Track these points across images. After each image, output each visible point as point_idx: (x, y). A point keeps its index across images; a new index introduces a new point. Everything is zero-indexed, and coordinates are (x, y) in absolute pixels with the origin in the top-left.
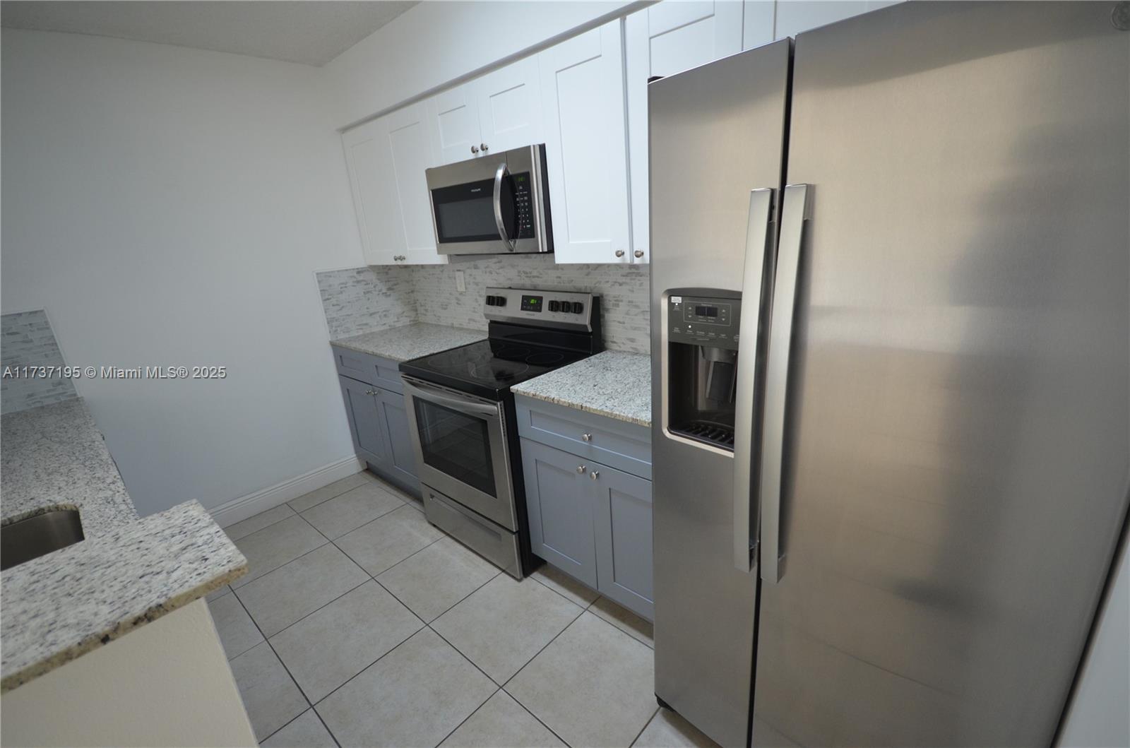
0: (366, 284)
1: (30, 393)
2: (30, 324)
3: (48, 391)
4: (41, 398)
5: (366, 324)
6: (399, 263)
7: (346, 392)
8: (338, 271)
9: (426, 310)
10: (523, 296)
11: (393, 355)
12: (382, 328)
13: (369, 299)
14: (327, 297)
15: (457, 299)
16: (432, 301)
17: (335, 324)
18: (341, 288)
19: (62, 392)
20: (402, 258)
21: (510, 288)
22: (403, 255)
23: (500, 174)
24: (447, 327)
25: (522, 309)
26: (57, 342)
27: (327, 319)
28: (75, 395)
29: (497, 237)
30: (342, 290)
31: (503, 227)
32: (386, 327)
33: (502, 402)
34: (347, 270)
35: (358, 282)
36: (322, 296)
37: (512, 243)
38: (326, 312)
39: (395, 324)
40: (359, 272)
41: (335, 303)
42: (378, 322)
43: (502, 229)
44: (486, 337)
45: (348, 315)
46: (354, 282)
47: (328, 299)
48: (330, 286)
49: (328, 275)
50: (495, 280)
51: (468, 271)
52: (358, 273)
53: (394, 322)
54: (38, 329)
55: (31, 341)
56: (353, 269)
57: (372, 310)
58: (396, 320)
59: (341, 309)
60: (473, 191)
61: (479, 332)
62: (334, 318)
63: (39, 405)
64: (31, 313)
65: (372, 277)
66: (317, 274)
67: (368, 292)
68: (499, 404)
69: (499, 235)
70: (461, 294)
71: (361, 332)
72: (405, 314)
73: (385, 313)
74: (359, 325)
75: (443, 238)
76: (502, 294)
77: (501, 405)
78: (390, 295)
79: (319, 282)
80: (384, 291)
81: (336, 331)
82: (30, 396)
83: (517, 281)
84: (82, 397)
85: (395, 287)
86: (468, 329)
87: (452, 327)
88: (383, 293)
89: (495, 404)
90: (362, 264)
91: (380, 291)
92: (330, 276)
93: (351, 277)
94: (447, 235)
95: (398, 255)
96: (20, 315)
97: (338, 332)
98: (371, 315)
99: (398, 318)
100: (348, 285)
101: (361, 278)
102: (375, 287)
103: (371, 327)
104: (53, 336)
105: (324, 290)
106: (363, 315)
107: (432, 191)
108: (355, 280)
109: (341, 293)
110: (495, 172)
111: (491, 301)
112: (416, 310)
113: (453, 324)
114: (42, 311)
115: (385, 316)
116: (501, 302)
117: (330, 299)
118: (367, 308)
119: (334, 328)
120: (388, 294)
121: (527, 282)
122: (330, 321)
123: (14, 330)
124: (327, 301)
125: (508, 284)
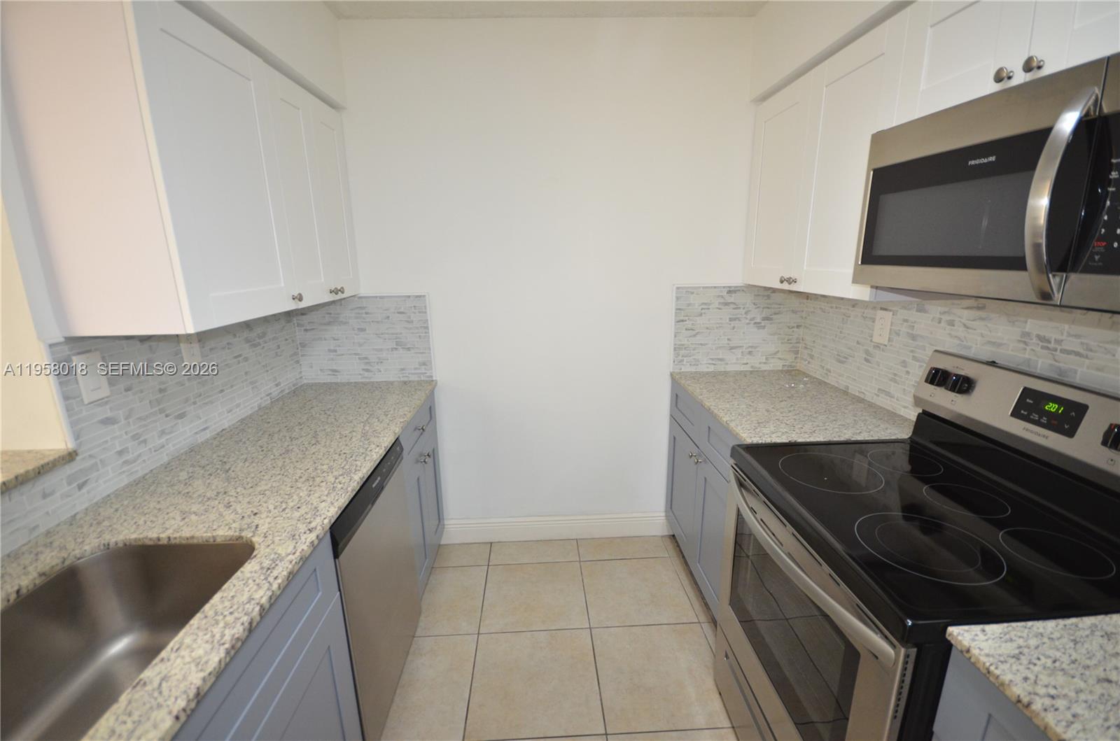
0: (734, 309)
1: (403, 367)
2: (415, 307)
3: (416, 369)
4: (409, 374)
5: (721, 360)
6: (785, 286)
7: (673, 439)
8: (703, 288)
9: (812, 357)
10: (1025, 389)
11: (732, 425)
12: (743, 368)
13: (734, 328)
14: (682, 318)
15: (867, 352)
16: (824, 346)
17: (682, 352)
18: (702, 309)
19: (424, 371)
20: (791, 281)
21: (993, 364)
22: (793, 276)
23: (1068, 122)
24: (836, 389)
25: (1016, 414)
26: (429, 326)
27: (675, 345)
28: (432, 377)
29: (1017, 263)
30: (703, 311)
31: (1043, 241)
32: (747, 368)
33: (914, 651)
34: (715, 287)
35: (726, 304)
36: (676, 316)
37: (1055, 281)
38: (675, 336)
39: (762, 365)
40: (731, 291)
41: (690, 326)
42: (737, 359)
43: (1037, 247)
44: (905, 433)
45: (701, 344)
46: (720, 303)
47: (683, 321)
48: (689, 305)
49: (690, 291)
50: (959, 338)
51: (903, 314)
52: (729, 292)
53: (760, 363)
54: (420, 312)
55: (412, 322)
56: (724, 287)
57: (733, 344)
58: (764, 361)
59: (695, 336)
60: (972, 163)
61: (892, 417)
62: (683, 345)
63: (406, 379)
64: (417, 297)
65: (746, 299)
66: (678, 288)
67: (735, 319)
68: (903, 651)
69: (1024, 258)
70: (877, 346)
71: (711, 369)
72: (779, 355)
73: (750, 350)
74: (712, 359)
75: (871, 255)
76: (967, 370)
77: (907, 656)
78: (764, 327)
79: (678, 298)
80: (758, 320)
81: (682, 361)
82: (403, 369)
83: (1011, 352)
84: (436, 380)
85: (774, 317)
86: (871, 405)
87: (845, 392)
88: (755, 323)
89: (894, 646)
90: (737, 280)
91: (753, 319)
92: (692, 293)
93: (719, 296)
94: (881, 249)
95: (786, 276)
96: (409, 297)
97: (685, 363)
98: (732, 348)
99: (767, 359)
100: (710, 307)
101: (732, 300)
102: (746, 313)
103: (727, 364)
104: (427, 320)
105: (680, 309)
106: (720, 347)
107: (875, 171)
108: (722, 301)
109: (701, 315)
110: (1056, 117)
111: (938, 377)
112: (797, 353)
113: (848, 387)
114: (424, 296)
115: (750, 353)
116: (963, 385)
117: (686, 321)
118: (728, 339)
119: (680, 358)
120: (763, 324)
121: (1042, 363)
122: (677, 348)
123: (402, 310)
124: (681, 323)
125: (986, 353)
